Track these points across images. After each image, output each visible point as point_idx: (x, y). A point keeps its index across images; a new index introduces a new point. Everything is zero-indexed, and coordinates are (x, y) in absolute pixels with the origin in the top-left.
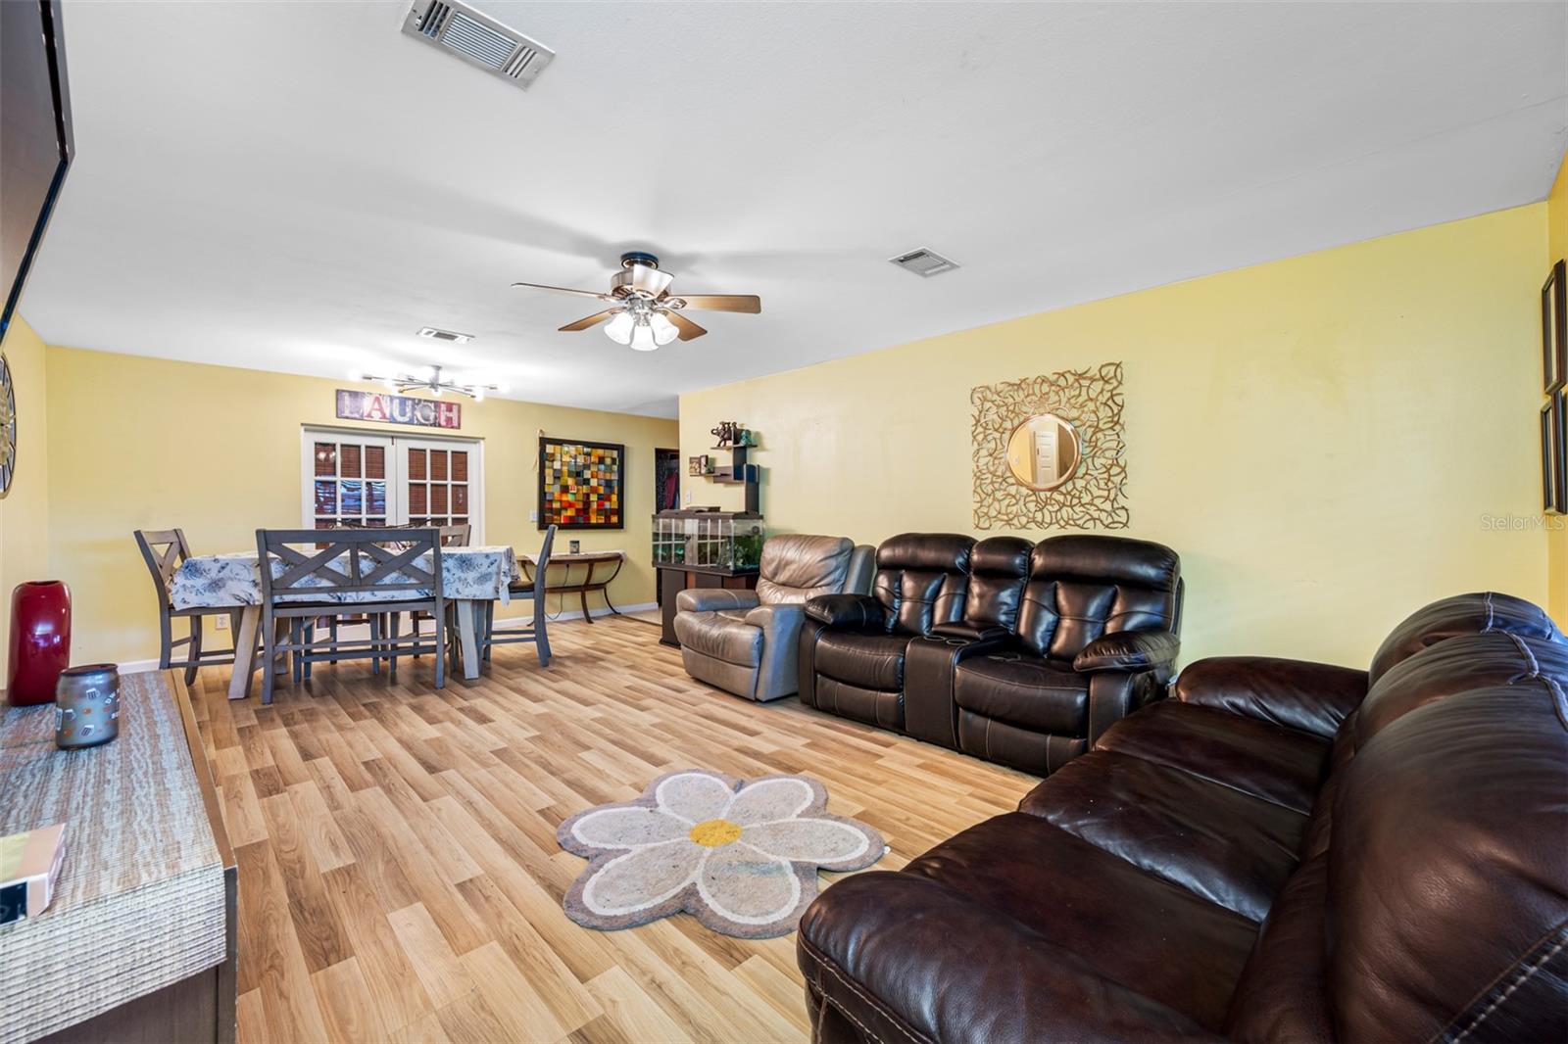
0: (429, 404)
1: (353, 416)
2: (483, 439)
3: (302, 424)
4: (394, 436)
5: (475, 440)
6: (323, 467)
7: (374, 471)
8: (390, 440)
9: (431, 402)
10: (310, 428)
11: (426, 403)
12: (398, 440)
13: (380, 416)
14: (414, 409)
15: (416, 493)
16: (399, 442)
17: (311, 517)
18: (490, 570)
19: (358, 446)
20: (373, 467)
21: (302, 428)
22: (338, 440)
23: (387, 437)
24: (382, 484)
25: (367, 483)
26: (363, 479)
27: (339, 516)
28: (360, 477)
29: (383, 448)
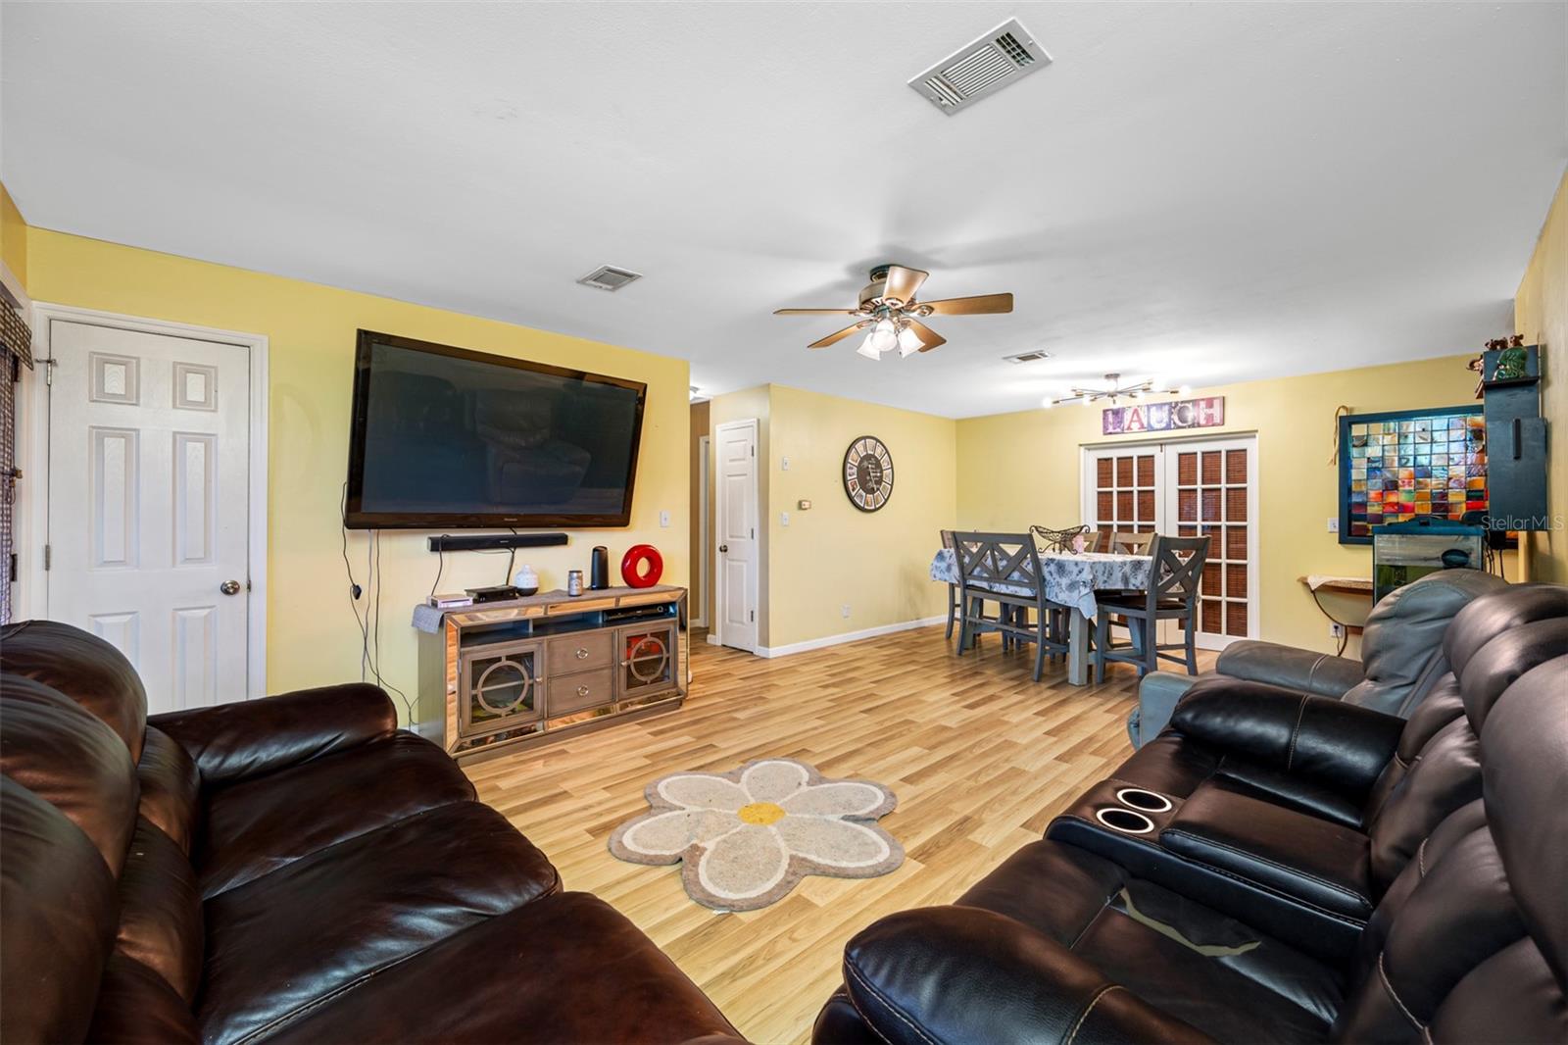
2: (1257, 431)
3: (1081, 445)
4: (1162, 443)
5: (1250, 434)
6: (1104, 477)
7: (1147, 479)
8: (1159, 448)
10: (1090, 447)
12: (1168, 447)
15: (1185, 497)
16: (1168, 449)
17: (1092, 523)
18: (1078, 578)
19: (1132, 458)
20: (1145, 476)
21: (1082, 448)
22: (1115, 454)
23: (1155, 445)
24: (1153, 491)
25: (1139, 492)
26: (1135, 488)
27: (1115, 523)
28: (1132, 486)
29: (1153, 456)
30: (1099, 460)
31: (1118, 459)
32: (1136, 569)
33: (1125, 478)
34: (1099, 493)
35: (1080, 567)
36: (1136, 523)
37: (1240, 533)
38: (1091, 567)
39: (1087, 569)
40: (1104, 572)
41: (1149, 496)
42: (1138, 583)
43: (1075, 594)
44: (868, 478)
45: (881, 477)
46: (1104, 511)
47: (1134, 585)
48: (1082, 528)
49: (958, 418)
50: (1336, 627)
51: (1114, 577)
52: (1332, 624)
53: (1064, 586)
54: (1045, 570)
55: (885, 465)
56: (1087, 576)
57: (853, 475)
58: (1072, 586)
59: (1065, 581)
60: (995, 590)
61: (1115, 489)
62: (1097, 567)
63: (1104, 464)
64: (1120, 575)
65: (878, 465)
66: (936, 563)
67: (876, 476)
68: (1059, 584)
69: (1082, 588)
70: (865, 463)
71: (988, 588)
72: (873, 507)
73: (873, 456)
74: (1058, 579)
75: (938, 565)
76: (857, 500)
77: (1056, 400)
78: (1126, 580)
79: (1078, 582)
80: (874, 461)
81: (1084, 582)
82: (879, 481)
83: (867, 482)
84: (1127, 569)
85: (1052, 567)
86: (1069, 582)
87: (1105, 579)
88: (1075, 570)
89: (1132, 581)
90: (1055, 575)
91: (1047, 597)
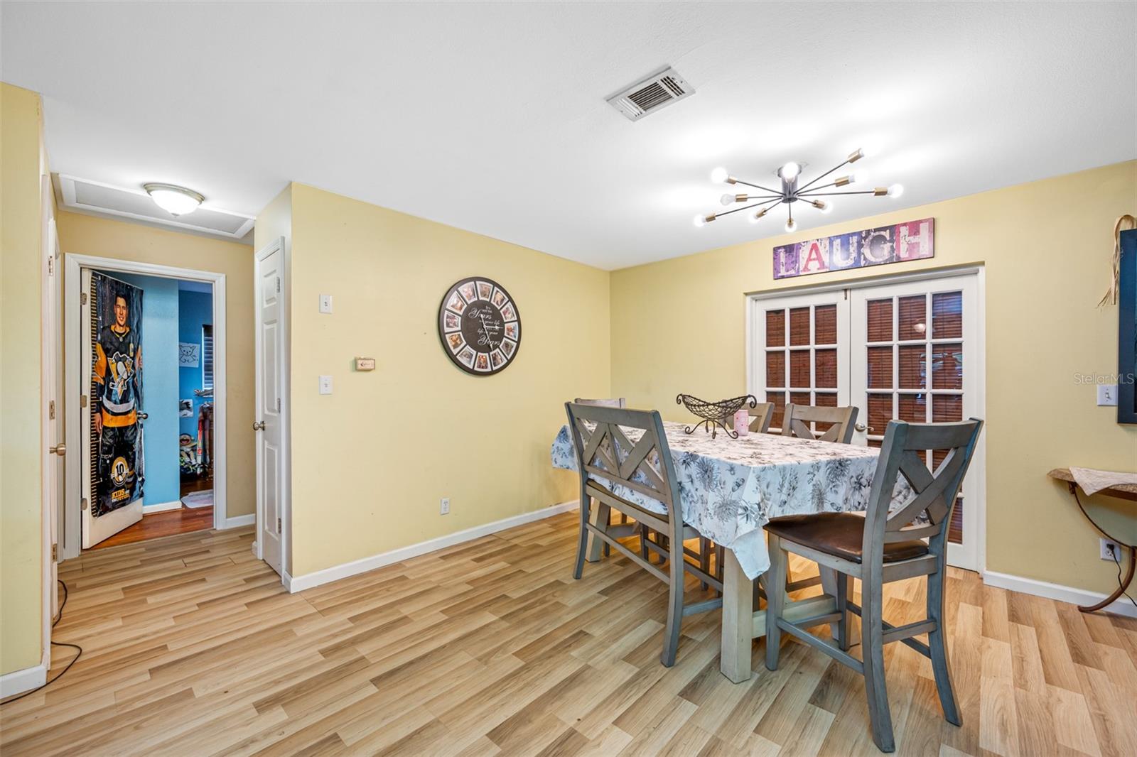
0: (883, 233)
1: (789, 273)
2: (982, 263)
3: (746, 294)
4: (846, 288)
5: (970, 269)
6: (774, 334)
7: (827, 335)
8: (843, 293)
9: (884, 229)
10: (757, 296)
11: (877, 233)
12: (854, 293)
13: (818, 266)
14: (860, 246)
15: (877, 358)
16: (854, 295)
17: (759, 390)
18: (734, 496)
19: (808, 309)
20: (824, 331)
21: (748, 298)
22: (787, 304)
23: (837, 291)
24: (834, 350)
25: (817, 351)
26: (812, 347)
27: (788, 389)
28: (809, 344)
29: (835, 306)
30: (768, 312)
31: (792, 310)
32: (836, 476)
33: (800, 334)
34: (768, 353)
35: (739, 475)
36: (813, 389)
37: (952, 404)
38: (758, 479)
39: (751, 482)
40: (782, 486)
41: (829, 356)
42: (839, 500)
43: (729, 525)
44: (480, 332)
45: (502, 331)
46: (774, 377)
47: (832, 504)
48: (745, 398)
49: (612, 269)
50: (1111, 547)
51: (798, 494)
52: (1102, 543)
53: (710, 506)
54: (682, 473)
55: (509, 317)
56: (750, 496)
57: (454, 328)
58: (726, 509)
59: (713, 498)
60: (616, 493)
61: (788, 348)
62: (769, 476)
63: (774, 317)
64: (810, 488)
65: (496, 315)
66: (557, 444)
67: (493, 330)
68: (705, 502)
69: (741, 521)
70: (476, 312)
71: (609, 488)
72: (489, 369)
73: (489, 304)
74: (702, 491)
75: (561, 445)
76: (464, 361)
77: (710, 215)
78: (820, 497)
79: (734, 503)
80: (488, 309)
81: (746, 509)
82: (499, 336)
83: (479, 336)
84: (821, 477)
85: (694, 469)
86: (719, 500)
87: (784, 497)
88: (730, 481)
89: (830, 497)
90: (697, 483)
91: (685, 518)
